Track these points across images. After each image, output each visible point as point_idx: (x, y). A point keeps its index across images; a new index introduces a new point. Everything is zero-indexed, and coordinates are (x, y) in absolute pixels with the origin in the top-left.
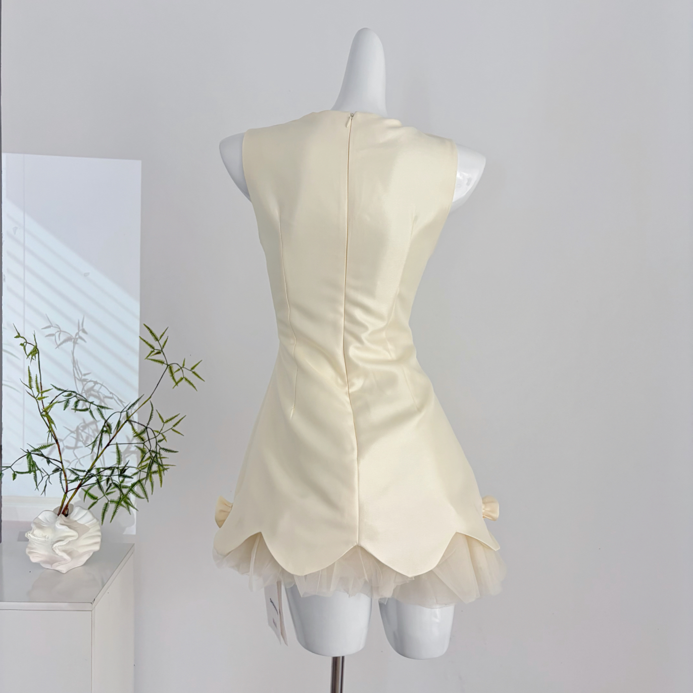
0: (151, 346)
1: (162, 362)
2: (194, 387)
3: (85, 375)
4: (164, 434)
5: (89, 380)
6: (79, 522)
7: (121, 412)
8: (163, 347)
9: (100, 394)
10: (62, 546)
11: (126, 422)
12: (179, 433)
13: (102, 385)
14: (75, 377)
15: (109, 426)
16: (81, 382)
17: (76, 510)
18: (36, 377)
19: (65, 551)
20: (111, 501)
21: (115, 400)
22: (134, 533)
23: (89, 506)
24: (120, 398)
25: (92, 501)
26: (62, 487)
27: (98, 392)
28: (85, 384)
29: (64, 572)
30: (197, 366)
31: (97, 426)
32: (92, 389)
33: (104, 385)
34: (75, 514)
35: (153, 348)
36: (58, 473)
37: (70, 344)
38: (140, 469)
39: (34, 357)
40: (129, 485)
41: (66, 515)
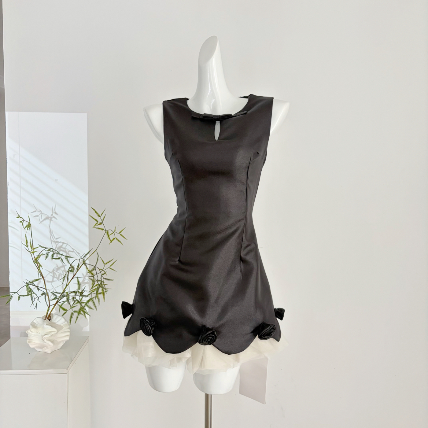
0: (96, 220)
1: (102, 229)
2: (122, 243)
3: (57, 239)
4: (105, 271)
5: (60, 241)
6: (57, 323)
7: (80, 259)
8: (103, 220)
9: (66, 249)
10: (48, 337)
11: (83, 264)
12: (114, 270)
13: (67, 244)
14: (51, 240)
15: (73, 267)
16: (55, 243)
17: (55, 317)
18: (30, 240)
19: (49, 340)
20: (75, 312)
21: (75, 253)
22: (88, 330)
23: (62, 315)
24: (78, 252)
25: (64, 312)
26: (47, 304)
27: (65, 248)
28: (57, 244)
29: (49, 353)
30: (123, 231)
31: (65, 269)
32: (61, 247)
33: (68, 244)
34: (54, 320)
35: (97, 221)
36: (44, 296)
37: (48, 221)
38: (91, 292)
39: (28, 229)
40: (85, 302)
41: (50, 320)
